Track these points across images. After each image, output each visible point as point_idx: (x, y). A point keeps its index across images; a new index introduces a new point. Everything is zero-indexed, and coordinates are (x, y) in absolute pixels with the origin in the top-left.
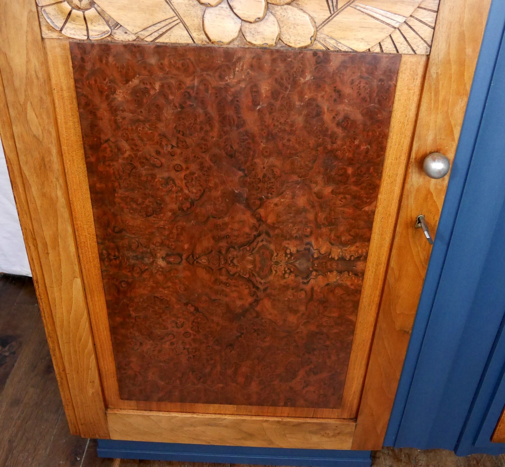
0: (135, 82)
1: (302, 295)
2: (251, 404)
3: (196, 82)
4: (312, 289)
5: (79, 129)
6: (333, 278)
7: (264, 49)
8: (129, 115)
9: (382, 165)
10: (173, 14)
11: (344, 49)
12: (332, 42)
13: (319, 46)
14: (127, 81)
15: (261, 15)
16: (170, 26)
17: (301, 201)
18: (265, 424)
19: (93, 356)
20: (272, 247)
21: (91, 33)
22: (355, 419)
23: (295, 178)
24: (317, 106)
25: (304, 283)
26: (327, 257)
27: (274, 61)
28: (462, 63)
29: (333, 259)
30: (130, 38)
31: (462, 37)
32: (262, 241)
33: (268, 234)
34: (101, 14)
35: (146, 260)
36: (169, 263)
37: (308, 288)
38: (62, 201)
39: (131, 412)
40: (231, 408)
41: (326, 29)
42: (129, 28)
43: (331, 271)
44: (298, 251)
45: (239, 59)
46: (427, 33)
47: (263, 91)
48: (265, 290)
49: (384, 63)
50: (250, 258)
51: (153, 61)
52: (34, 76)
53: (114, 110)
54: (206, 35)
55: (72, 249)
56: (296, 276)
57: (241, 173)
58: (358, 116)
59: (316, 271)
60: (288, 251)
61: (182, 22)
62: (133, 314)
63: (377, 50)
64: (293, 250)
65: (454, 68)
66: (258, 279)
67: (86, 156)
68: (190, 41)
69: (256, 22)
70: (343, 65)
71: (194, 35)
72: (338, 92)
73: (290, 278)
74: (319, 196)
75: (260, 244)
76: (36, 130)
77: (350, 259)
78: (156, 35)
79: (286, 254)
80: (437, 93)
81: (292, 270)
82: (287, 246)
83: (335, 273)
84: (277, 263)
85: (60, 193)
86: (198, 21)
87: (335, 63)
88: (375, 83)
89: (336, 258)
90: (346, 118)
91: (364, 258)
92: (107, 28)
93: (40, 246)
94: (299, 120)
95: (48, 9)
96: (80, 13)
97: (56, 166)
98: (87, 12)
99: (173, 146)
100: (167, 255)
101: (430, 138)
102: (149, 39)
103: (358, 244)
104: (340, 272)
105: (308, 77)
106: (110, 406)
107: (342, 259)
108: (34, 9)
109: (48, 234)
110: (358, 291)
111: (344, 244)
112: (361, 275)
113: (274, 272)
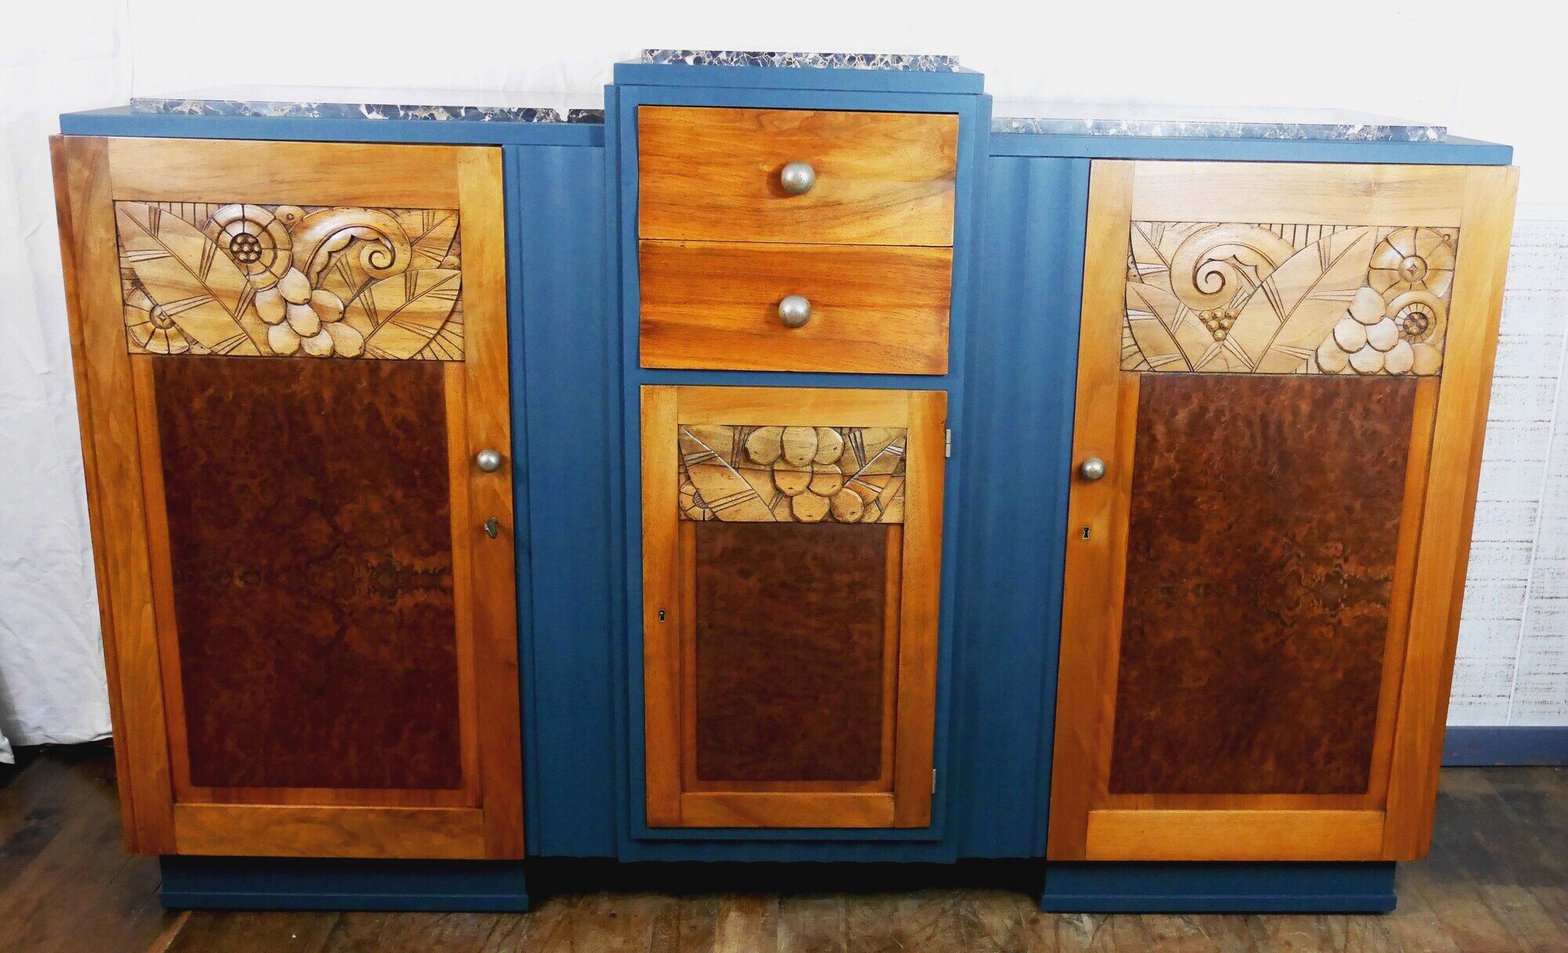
0: (211, 391)
1: (391, 619)
2: (353, 787)
3: (265, 390)
4: (401, 611)
5: (157, 437)
6: (421, 596)
7: (321, 358)
8: (205, 422)
9: (447, 467)
10: (241, 331)
11: (390, 357)
12: (379, 351)
13: (368, 356)
14: (203, 391)
15: (315, 331)
16: (240, 341)
17: (376, 505)
18: (371, 816)
19: (161, 714)
20: (352, 559)
21: (171, 348)
22: (480, 806)
23: (366, 482)
24: (377, 409)
25: (391, 604)
26: (409, 569)
27: (333, 370)
28: (494, 368)
29: (416, 573)
30: (207, 352)
31: (488, 343)
32: (341, 553)
33: (346, 545)
34: (181, 331)
35: (224, 581)
36: (246, 583)
37: (395, 609)
38: (137, 511)
39: (205, 805)
40: (328, 792)
41: (373, 342)
42: (205, 344)
43: (417, 588)
44: (379, 565)
45: (302, 369)
46: (458, 341)
47: (326, 397)
48: (351, 614)
49: (429, 368)
50: (330, 574)
51: (226, 372)
52: (118, 387)
53: (191, 417)
54: (271, 348)
55: (145, 567)
56: (382, 596)
57: (312, 479)
58: (413, 418)
59: (401, 587)
60: (369, 565)
61: (250, 337)
62: (209, 653)
63: (419, 357)
64: (374, 562)
65: (489, 372)
66: (343, 601)
67: (164, 465)
68: (258, 354)
69: (311, 337)
70: (393, 373)
71: (261, 349)
72: (393, 396)
73: (375, 599)
74: (392, 500)
75: (340, 557)
76: (118, 439)
77: (434, 573)
78: (228, 349)
79: (368, 569)
80: (479, 396)
81: (377, 587)
82: (367, 558)
83: (421, 590)
84: (359, 580)
85: (135, 503)
86: (263, 337)
87: (386, 370)
88: (424, 388)
89: (420, 572)
90: (404, 420)
91: (448, 570)
92: (186, 344)
93: (110, 562)
94: (361, 424)
95: (135, 329)
96: (162, 331)
97: (133, 472)
98: (167, 330)
99: (246, 453)
100: (246, 573)
101: (483, 436)
102: (222, 353)
103: (439, 554)
104: (427, 589)
105: (365, 384)
106: (179, 799)
107: (426, 572)
108: (123, 329)
109: (119, 548)
110: (450, 613)
111: (424, 555)
112: (449, 591)
113: (358, 592)
